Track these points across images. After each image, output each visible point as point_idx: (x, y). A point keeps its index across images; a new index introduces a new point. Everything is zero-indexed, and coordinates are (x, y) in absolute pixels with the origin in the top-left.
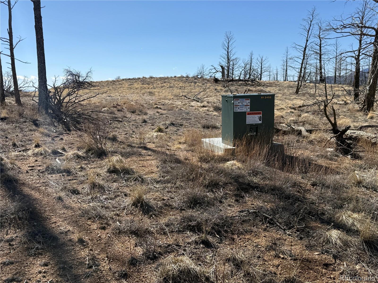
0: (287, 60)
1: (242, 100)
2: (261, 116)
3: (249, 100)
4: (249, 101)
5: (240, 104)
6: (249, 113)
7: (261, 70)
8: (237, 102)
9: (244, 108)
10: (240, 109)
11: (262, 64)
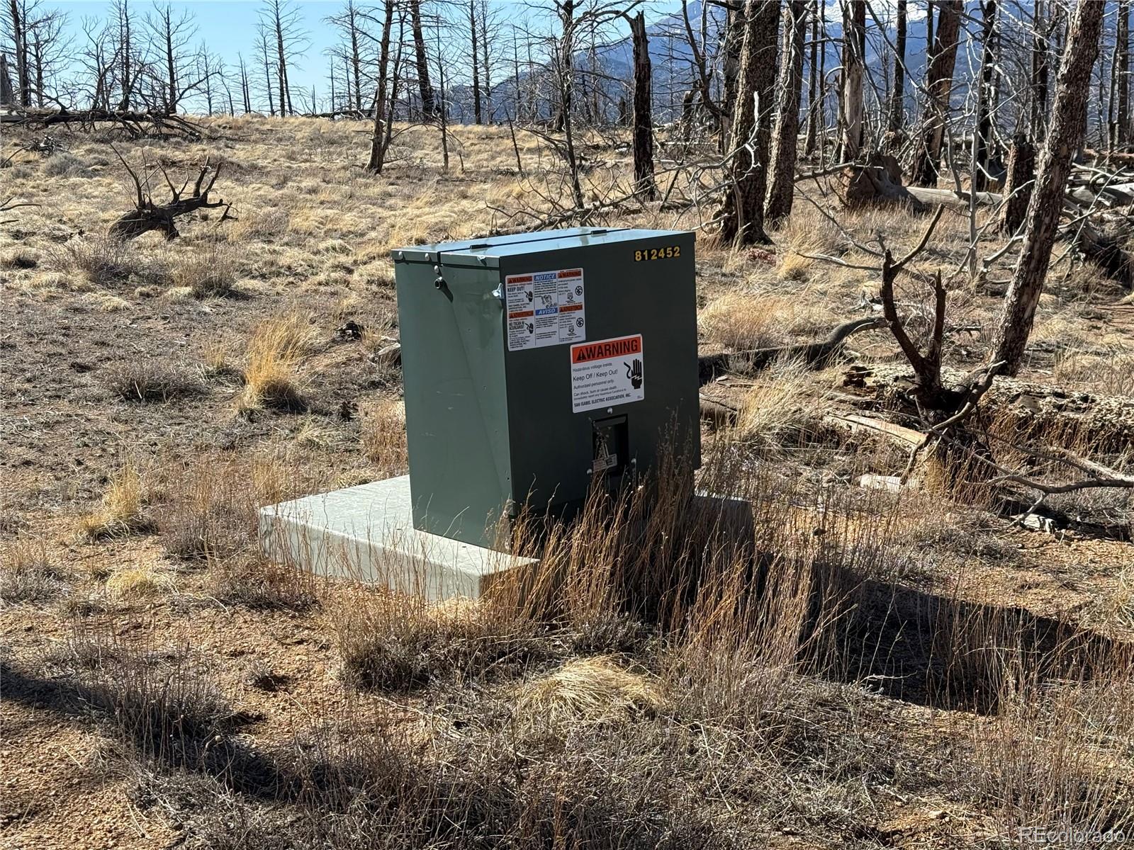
0: (278, 25)
1: (545, 278)
2: (641, 360)
3: (578, 274)
4: (579, 282)
5: (538, 304)
6: (581, 349)
7: (171, 69)
8: (520, 295)
9: (555, 328)
10: (537, 331)
11: (169, 40)
